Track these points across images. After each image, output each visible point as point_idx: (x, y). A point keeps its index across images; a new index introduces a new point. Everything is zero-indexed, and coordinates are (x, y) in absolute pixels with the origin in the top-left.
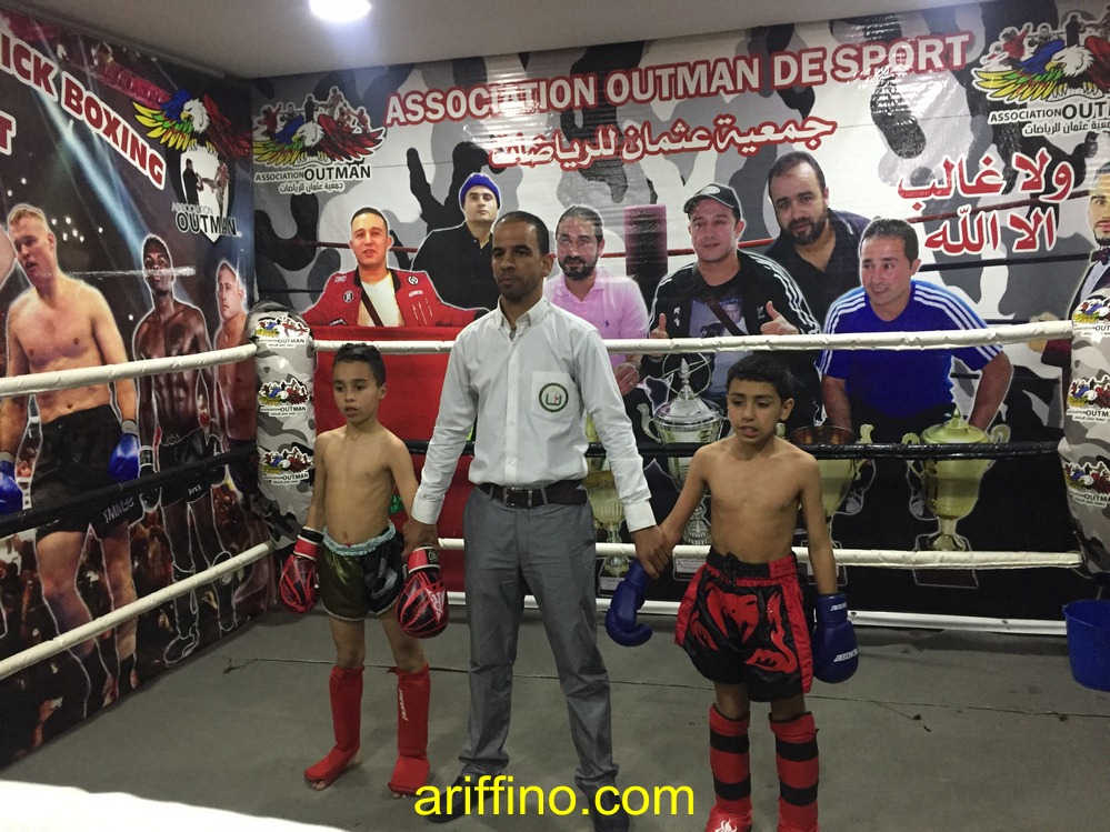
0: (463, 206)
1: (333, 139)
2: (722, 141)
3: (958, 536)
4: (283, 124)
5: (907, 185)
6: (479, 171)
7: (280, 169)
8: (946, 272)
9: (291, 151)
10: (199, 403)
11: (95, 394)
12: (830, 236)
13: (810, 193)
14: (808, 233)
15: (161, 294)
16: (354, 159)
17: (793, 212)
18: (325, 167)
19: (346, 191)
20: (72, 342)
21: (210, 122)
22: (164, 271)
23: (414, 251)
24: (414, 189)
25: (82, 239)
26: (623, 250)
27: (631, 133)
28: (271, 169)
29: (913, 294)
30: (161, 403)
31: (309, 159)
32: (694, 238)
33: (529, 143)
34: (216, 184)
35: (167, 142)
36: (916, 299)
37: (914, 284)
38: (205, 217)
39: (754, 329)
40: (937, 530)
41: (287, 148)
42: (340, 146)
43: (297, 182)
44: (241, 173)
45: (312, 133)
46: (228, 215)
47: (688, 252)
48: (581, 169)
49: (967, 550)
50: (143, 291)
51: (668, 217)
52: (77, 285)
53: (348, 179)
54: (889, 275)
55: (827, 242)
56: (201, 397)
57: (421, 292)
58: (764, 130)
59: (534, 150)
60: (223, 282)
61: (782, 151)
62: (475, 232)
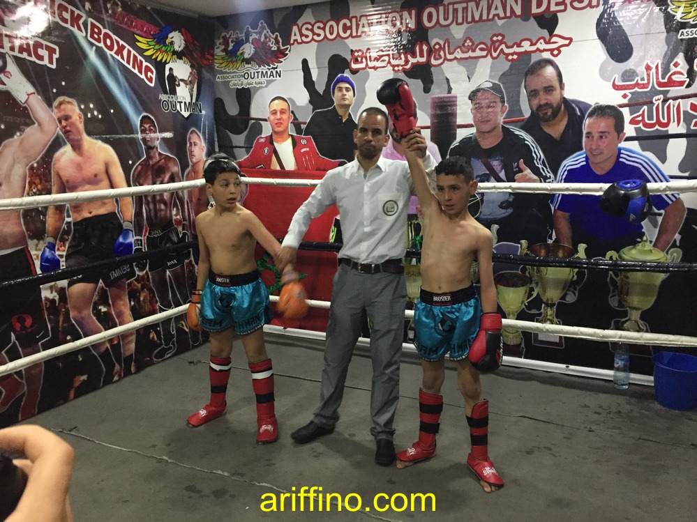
0: (333, 95)
1: (260, 54)
2: (495, 51)
3: (641, 322)
4: (233, 44)
5: (618, 82)
6: (343, 73)
7: (231, 73)
8: (643, 141)
9: (236, 61)
10: (174, 212)
11: (107, 206)
12: (564, 115)
13: (552, 87)
14: (549, 114)
15: (150, 148)
16: (272, 66)
17: (540, 99)
18: (255, 71)
19: (266, 86)
20: (93, 176)
21: (186, 45)
22: (152, 135)
23: (305, 123)
24: (305, 85)
25: (100, 116)
26: (429, 124)
27: (437, 47)
28: (226, 73)
29: (619, 157)
30: (148, 212)
31: (247, 66)
32: (474, 117)
33: (374, 54)
34: (188, 82)
35: (157, 58)
36: (621, 160)
37: (620, 149)
38: (180, 103)
39: (511, 179)
40: (626, 317)
41: (234, 59)
42: (265, 58)
43: (240, 80)
44: (206, 75)
45: (248, 50)
46: (197, 100)
47: (471, 126)
48: (405, 72)
49: (647, 331)
50: (139, 146)
51: (458, 103)
52: (96, 144)
53: (268, 79)
54: (603, 144)
55: (561, 120)
56: (175, 209)
57: (308, 149)
58: (523, 44)
59: (377, 59)
60: (192, 141)
61: (535, 58)
62: (340, 112)
